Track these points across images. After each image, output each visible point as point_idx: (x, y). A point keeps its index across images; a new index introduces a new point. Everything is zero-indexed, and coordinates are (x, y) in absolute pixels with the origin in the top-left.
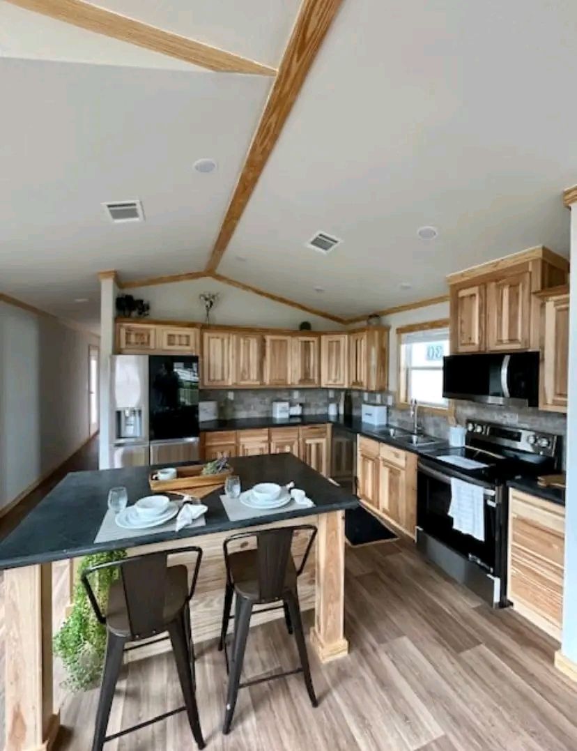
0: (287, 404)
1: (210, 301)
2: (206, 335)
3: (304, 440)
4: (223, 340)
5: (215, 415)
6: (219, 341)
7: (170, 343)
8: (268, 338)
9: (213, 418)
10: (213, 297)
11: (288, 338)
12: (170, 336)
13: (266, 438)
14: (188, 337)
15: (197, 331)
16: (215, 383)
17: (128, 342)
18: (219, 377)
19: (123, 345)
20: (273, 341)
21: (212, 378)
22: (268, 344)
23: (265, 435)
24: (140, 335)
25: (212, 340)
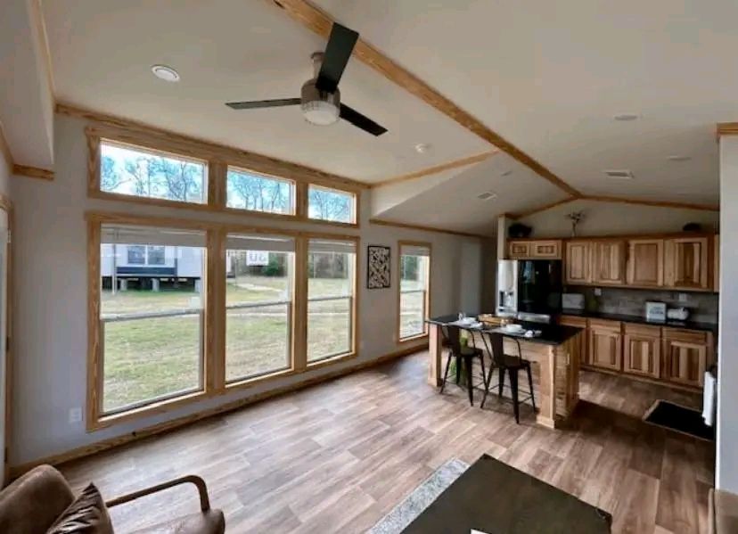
0: (663, 306)
1: (577, 218)
2: (569, 245)
3: (669, 342)
4: (583, 247)
5: (580, 304)
6: (580, 249)
7: (539, 252)
8: (633, 243)
9: (579, 307)
10: (579, 215)
11: (660, 242)
12: (539, 247)
13: (619, 330)
14: (552, 247)
15: (560, 242)
16: (576, 281)
17: (514, 252)
18: (579, 276)
19: (511, 254)
20: (637, 246)
21: (573, 276)
22: (632, 248)
23: (617, 327)
24: (520, 247)
25: (574, 248)
